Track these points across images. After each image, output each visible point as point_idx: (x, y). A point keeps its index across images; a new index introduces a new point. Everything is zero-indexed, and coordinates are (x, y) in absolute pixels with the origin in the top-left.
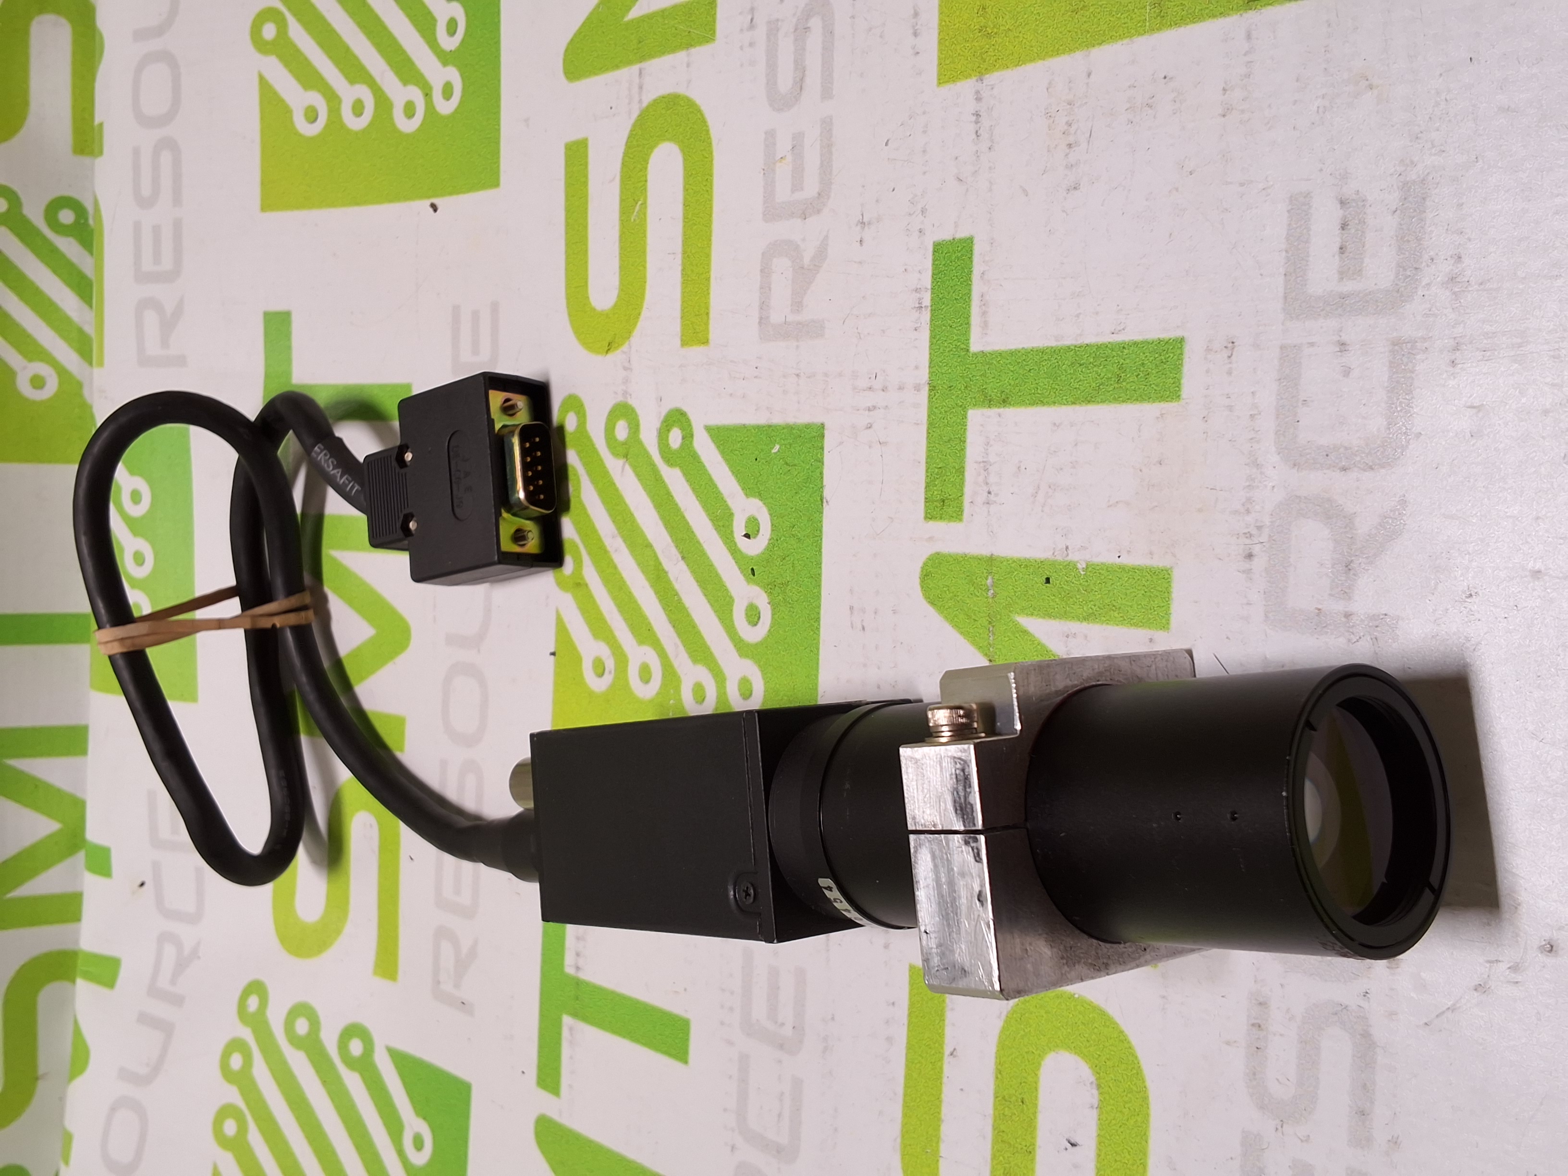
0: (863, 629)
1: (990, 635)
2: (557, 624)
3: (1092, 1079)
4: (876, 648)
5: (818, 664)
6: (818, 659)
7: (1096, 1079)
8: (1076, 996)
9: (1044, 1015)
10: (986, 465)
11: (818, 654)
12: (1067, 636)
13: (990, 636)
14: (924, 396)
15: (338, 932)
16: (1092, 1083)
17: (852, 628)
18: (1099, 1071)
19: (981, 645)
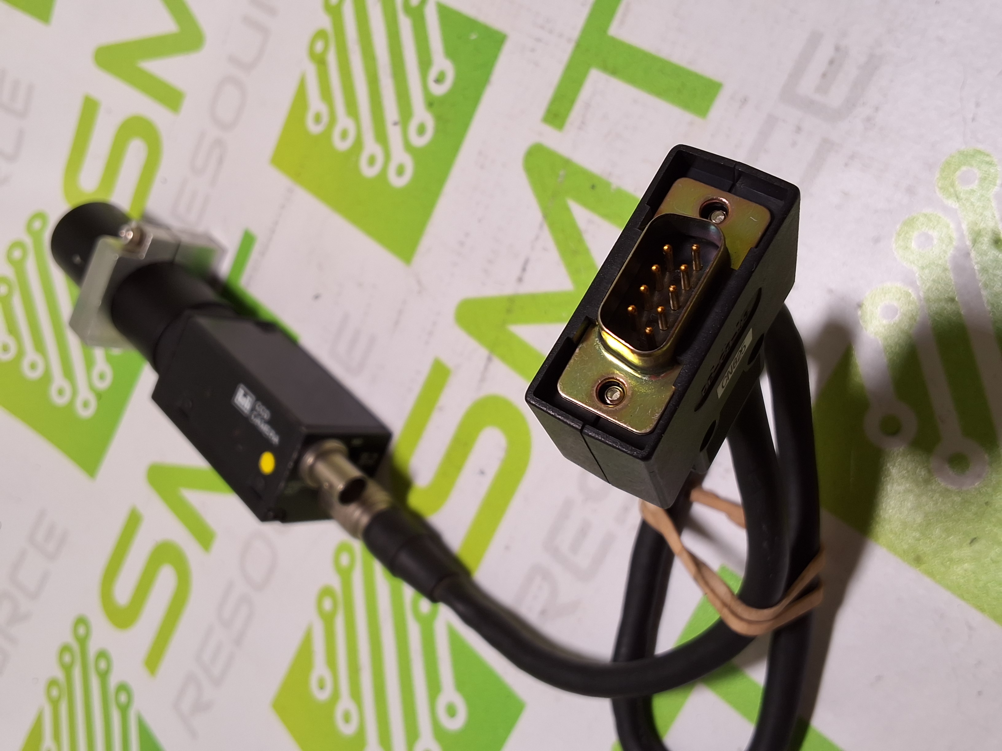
1: (550, 203)
4: (485, 181)
10: (587, 106)
12: (589, 222)
14: (570, 48)
17: (476, 164)
19: (542, 206)
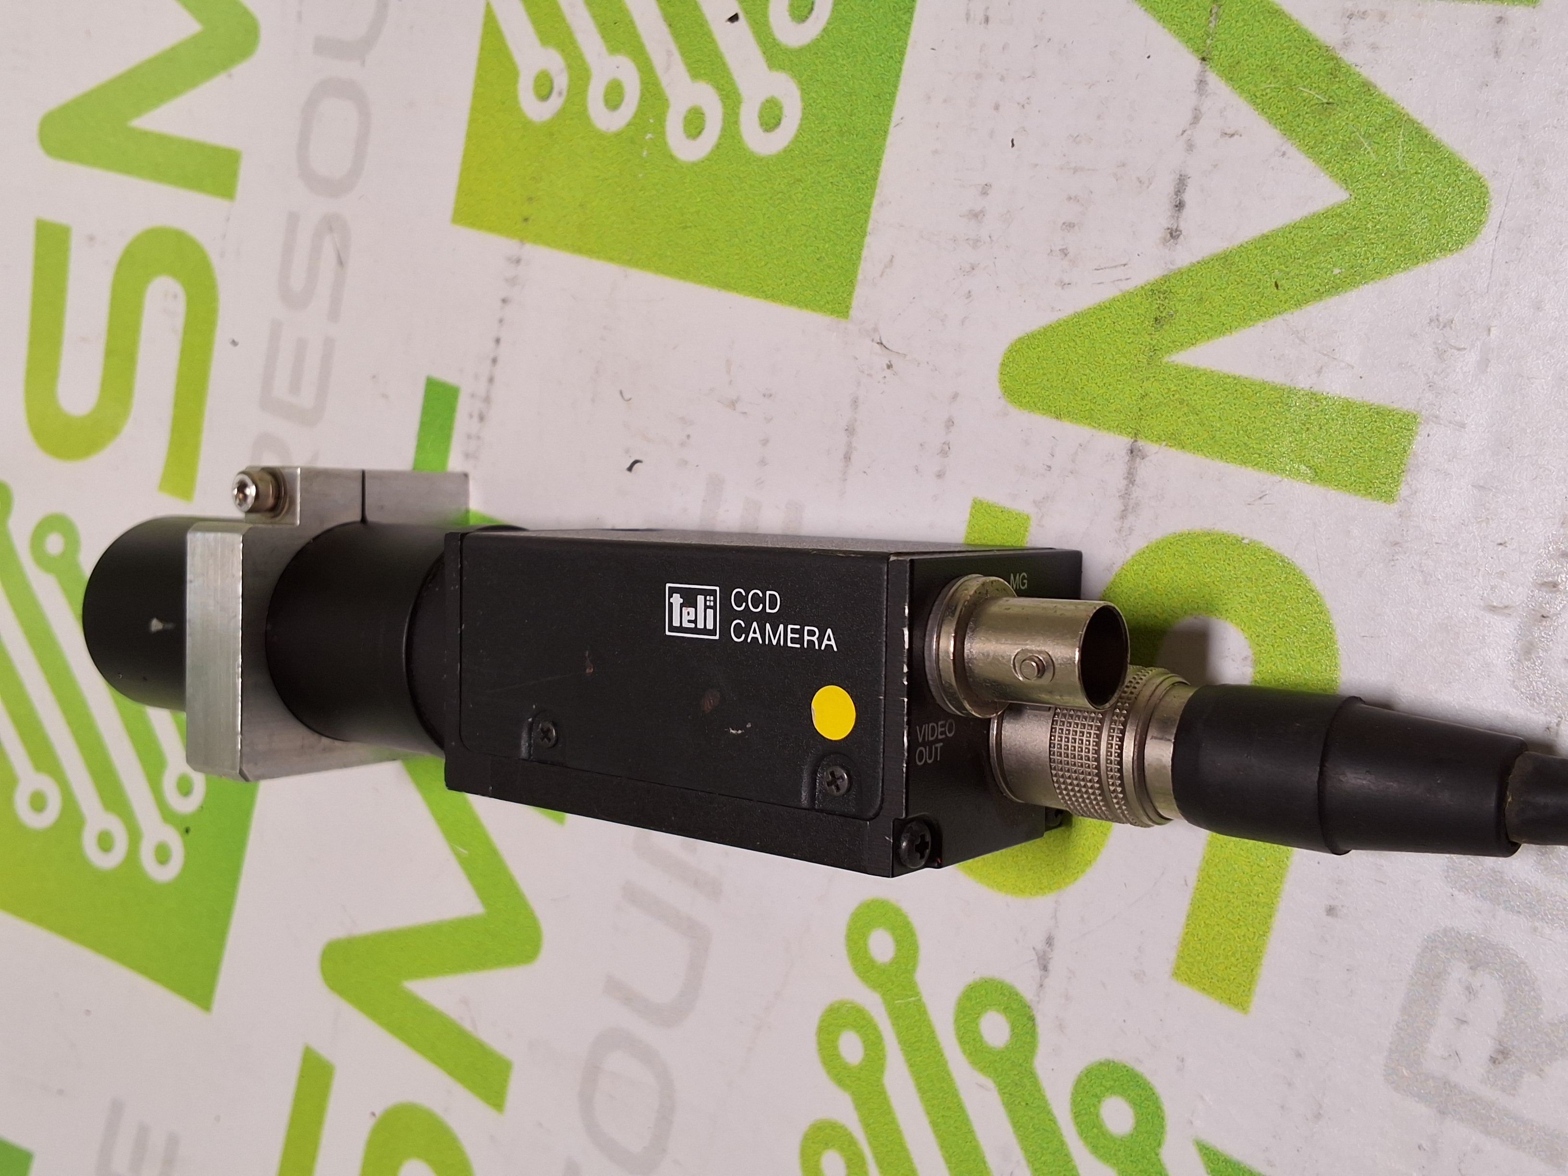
0: (987, 20)
1: (1211, 19)
2: (485, 24)
3: (1249, 652)
4: (1003, 49)
5: (898, 76)
6: (901, 69)
7: (1254, 654)
8: (1246, 541)
9: (1186, 567)
11: (901, 62)
12: (1350, 17)
13: (1211, 22)
15: (115, 431)
16: (1246, 658)
17: (967, 19)
18: (1261, 643)
19: (1191, 36)
